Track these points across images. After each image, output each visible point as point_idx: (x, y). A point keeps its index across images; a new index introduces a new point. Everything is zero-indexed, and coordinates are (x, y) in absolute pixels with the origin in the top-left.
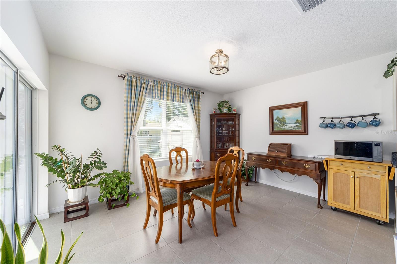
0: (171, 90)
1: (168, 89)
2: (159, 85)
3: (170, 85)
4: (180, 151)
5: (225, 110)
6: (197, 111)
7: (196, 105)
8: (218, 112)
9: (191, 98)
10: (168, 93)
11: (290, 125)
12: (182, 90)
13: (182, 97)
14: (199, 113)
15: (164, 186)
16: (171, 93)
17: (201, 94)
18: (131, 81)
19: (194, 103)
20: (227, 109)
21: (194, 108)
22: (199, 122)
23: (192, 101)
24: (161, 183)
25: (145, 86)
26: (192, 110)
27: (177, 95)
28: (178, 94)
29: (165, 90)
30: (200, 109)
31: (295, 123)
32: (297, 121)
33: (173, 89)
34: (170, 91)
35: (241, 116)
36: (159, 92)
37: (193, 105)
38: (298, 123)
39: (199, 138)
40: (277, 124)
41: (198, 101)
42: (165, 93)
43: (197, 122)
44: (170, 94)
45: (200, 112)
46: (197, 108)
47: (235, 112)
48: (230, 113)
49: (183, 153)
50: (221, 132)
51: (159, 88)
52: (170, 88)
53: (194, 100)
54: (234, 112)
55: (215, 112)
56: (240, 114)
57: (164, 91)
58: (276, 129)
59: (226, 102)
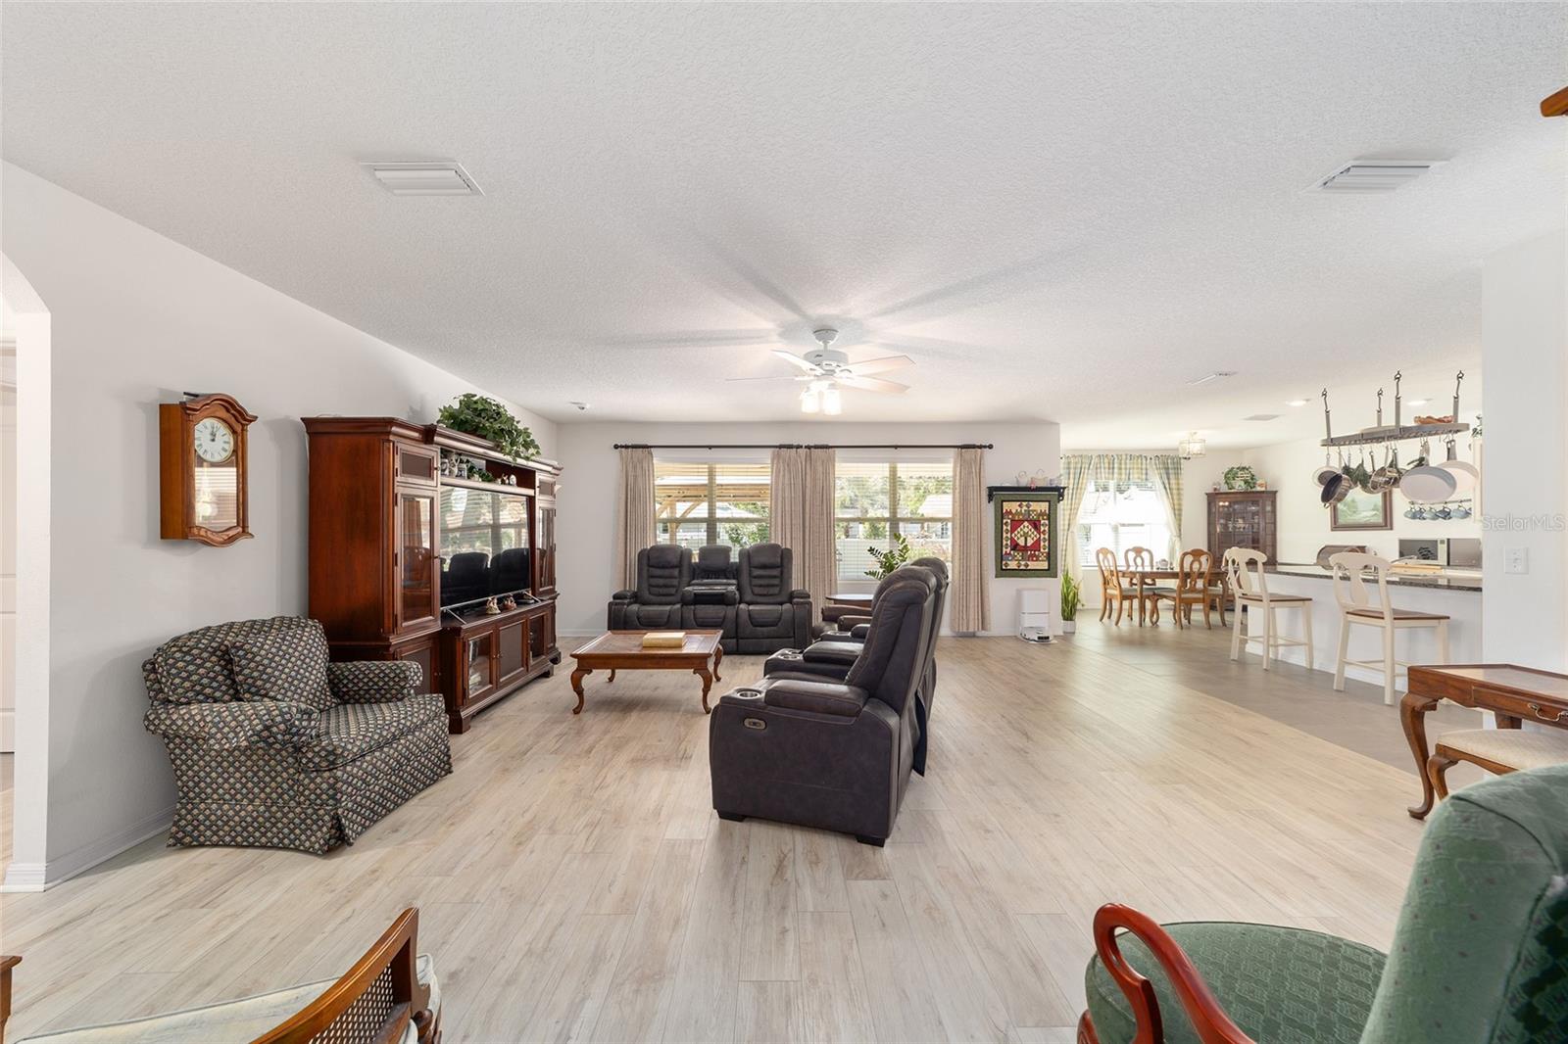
0: (1126, 464)
1: (1121, 464)
2: (1106, 460)
3: (1124, 457)
4: (1141, 552)
5: (1239, 485)
6: (1175, 492)
7: (1173, 481)
8: (1224, 488)
9: (1163, 471)
10: (1120, 469)
11: (1365, 514)
12: (1144, 462)
13: (1144, 472)
14: (1179, 494)
15: (1123, 576)
16: (1126, 469)
17: (1182, 461)
18: (1069, 463)
19: (1169, 479)
20: (1242, 483)
21: (1167, 486)
22: (1180, 510)
23: (1164, 476)
24: (1120, 574)
25: (1087, 466)
26: (1164, 490)
27: (1135, 471)
28: (1138, 468)
29: (1116, 466)
30: (1181, 487)
31: (1373, 510)
32: (1375, 506)
33: (1128, 461)
34: (1123, 466)
35: (1278, 494)
36: (1107, 470)
37: (1166, 482)
38: (1378, 510)
39: (1180, 536)
40: (1343, 511)
41: (1177, 474)
42: (1116, 470)
43: (1174, 509)
44: (1123, 471)
45: (1182, 492)
46: (1174, 486)
47: (1263, 489)
48: (1249, 490)
49: (1145, 555)
50: (1231, 526)
51: (1107, 465)
52: (1123, 462)
53: (1168, 474)
54: (1259, 489)
55: (1215, 489)
56: (1276, 492)
57: (1113, 468)
58: (1341, 521)
59: (1244, 468)
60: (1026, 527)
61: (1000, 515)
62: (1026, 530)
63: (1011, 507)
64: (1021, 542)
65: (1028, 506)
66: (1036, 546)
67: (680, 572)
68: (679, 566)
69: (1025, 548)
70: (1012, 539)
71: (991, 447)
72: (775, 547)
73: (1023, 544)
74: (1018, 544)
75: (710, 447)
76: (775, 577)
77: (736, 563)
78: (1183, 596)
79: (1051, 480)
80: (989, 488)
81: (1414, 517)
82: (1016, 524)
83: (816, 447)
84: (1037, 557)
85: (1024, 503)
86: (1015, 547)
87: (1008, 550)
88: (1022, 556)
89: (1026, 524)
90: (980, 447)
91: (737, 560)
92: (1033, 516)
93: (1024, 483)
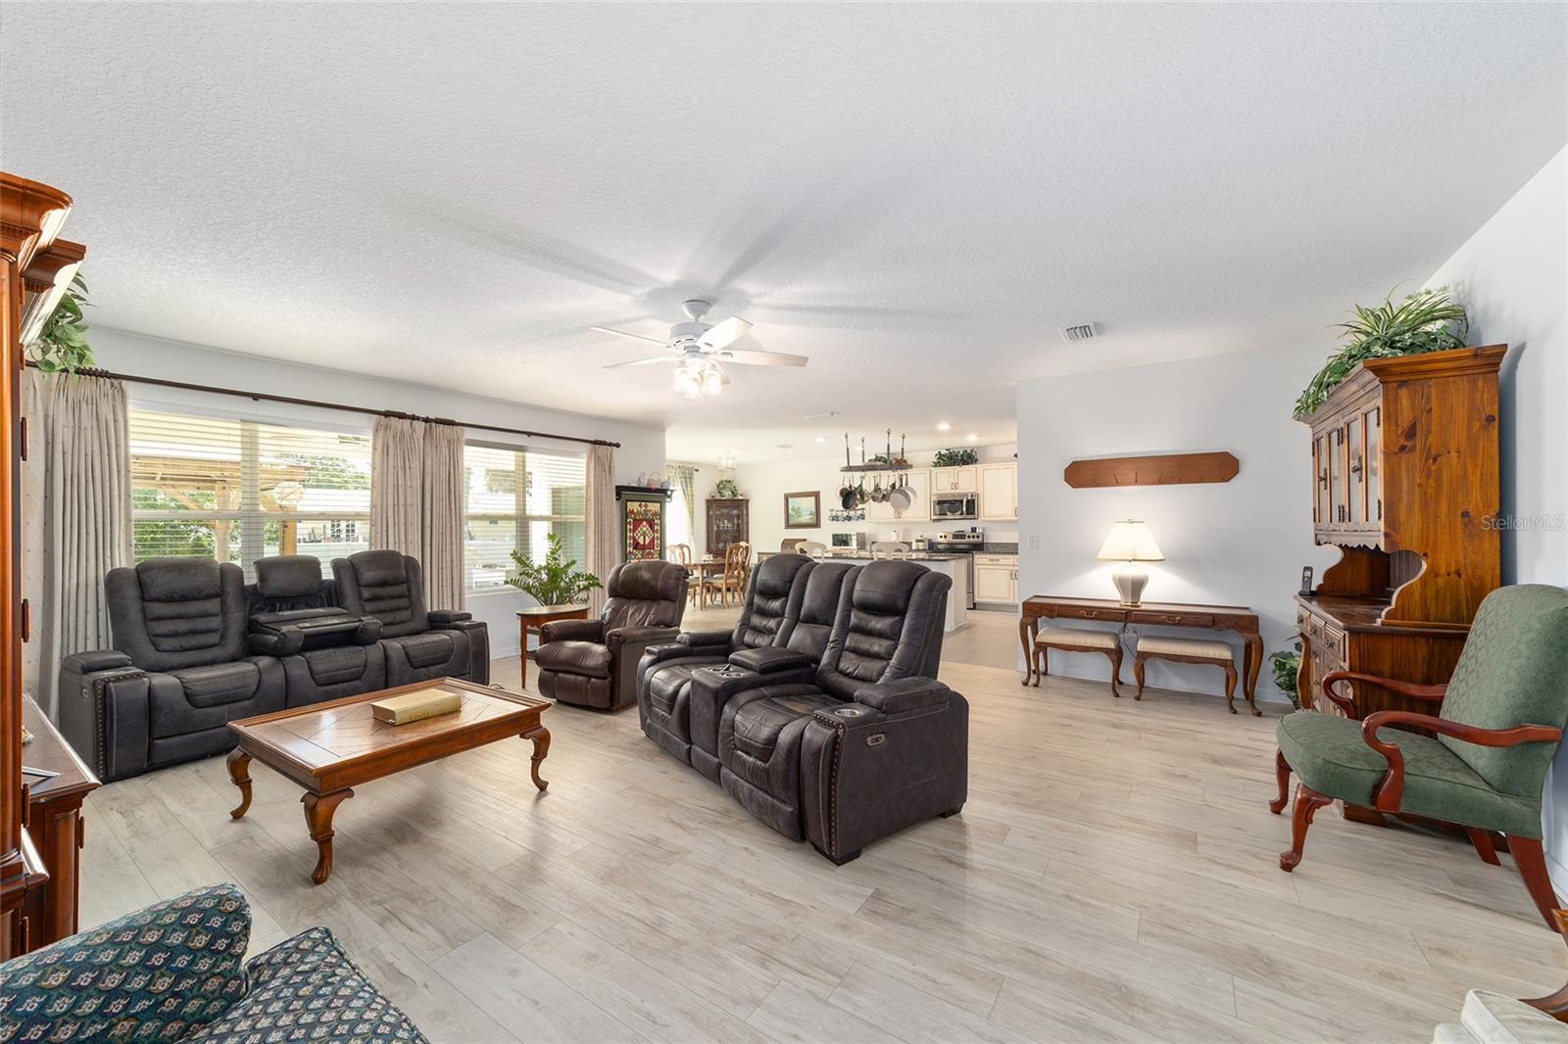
5: (727, 494)
6: (690, 497)
8: (718, 497)
9: (683, 480)
11: (804, 516)
19: (687, 486)
20: (730, 493)
22: (693, 513)
23: (684, 484)
30: (693, 493)
31: (810, 515)
32: (811, 512)
40: (792, 515)
41: (691, 483)
43: (690, 512)
45: (694, 499)
47: (742, 498)
48: (734, 498)
49: (685, 550)
50: (721, 525)
53: (687, 482)
54: (740, 497)
55: (712, 496)
56: (749, 500)
58: (791, 522)
59: (730, 482)
60: (644, 527)
61: (625, 514)
62: (644, 529)
63: (633, 506)
64: (641, 541)
65: (646, 506)
66: (651, 545)
67: (223, 604)
68: (220, 594)
69: (644, 547)
70: (634, 538)
71: (618, 445)
72: (394, 555)
73: (642, 543)
74: (638, 543)
75: (256, 397)
76: (400, 597)
77: (331, 581)
78: (728, 581)
79: (663, 483)
80: (617, 487)
81: (833, 519)
82: (637, 523)
83: (438, 421)
84: (652, 554)
85: (643, 504)
86: (636, 546)
87: (631, 549)
88: (642, 555)
89: (644, 523)
90: (610, 444)
91: (332, 577)
92: (650, 516)
93: (644, 484)
